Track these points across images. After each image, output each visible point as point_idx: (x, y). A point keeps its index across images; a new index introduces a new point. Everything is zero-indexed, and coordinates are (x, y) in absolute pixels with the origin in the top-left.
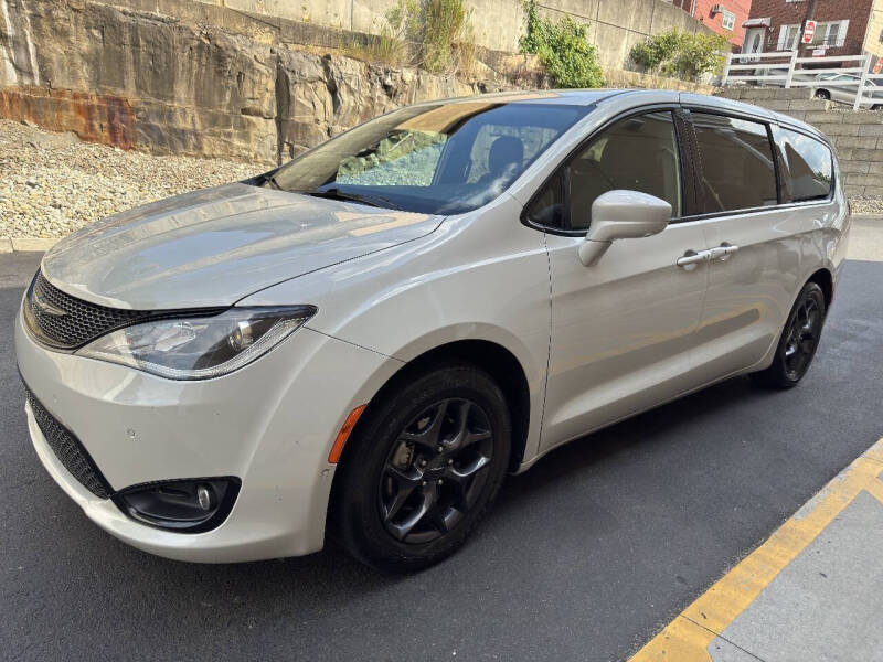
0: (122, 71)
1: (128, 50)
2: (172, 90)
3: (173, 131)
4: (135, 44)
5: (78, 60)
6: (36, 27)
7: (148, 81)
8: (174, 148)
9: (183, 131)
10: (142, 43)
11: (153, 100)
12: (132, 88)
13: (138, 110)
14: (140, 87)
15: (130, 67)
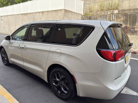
0: (127, 22)
1: (129, 19)
2: (135, 24)
3: (134, 31)
4: (130, 17)
5: (121, 21)
6: (117, 18)
7: (131, 23)
8: (134, 34)
9: (136, 31)
10: (131, 17)
11: (132, 26)
12: (128, 24)
13: (129, 28)
14: (130, 24)
15: (129, 21)
